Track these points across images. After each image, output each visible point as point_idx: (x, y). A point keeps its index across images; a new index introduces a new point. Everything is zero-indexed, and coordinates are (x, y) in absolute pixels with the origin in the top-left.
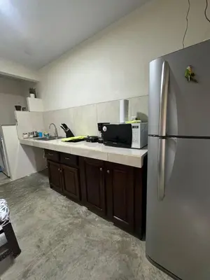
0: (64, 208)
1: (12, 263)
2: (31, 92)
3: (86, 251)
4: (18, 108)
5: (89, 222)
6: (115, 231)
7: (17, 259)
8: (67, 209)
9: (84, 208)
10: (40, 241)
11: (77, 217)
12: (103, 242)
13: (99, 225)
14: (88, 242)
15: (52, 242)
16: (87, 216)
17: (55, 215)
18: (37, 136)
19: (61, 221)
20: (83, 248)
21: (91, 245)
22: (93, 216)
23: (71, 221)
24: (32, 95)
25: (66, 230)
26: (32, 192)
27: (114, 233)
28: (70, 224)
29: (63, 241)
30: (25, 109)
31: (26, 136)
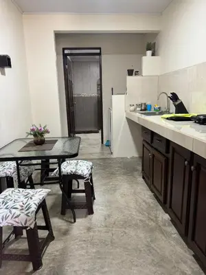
0: (144, 204)
1: (86, 217)
2: (149, 49)
3: (140, 251)
4: (130, 73)
5: (163, 232)
6: (189, 262)
7: (89, 216)
8: (146, 206)
9: (167, 217)
10: (109, 216)
11: (152, 220)
12: (163, 259)
13: (172, 242)
14: (148, 246)
15: (117, 223)
16: (165, 225)
17: (132, 205)
18: (145, 110)
19: (134, 213)
20: (139, 246)
21: (149, 250)
22: (172, 230)
23: (143, 219)
24: (149, 53)
25: (134, 223)
26: (124, 174)
27: (185, 262)
28: (140, 220)
29: (125, 228)
30: (137, 73)
31: (132, 108)
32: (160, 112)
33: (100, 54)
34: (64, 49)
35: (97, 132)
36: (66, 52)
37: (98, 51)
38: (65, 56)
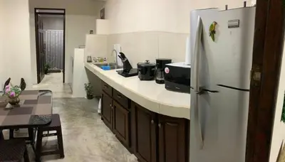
0: (109, 148)
8: (112, 151)
9: (133, 157)
17: (96, 152)
30: (92, 32)
32: (112, 67)
33: (64, 14)
34: (35, 9)
35: (60, 72)
36: (37, 11)
37: (63, 12)
38: (36, 14)
